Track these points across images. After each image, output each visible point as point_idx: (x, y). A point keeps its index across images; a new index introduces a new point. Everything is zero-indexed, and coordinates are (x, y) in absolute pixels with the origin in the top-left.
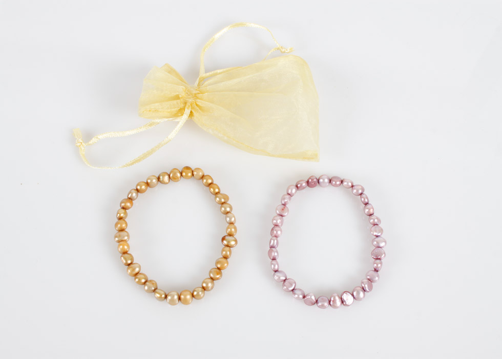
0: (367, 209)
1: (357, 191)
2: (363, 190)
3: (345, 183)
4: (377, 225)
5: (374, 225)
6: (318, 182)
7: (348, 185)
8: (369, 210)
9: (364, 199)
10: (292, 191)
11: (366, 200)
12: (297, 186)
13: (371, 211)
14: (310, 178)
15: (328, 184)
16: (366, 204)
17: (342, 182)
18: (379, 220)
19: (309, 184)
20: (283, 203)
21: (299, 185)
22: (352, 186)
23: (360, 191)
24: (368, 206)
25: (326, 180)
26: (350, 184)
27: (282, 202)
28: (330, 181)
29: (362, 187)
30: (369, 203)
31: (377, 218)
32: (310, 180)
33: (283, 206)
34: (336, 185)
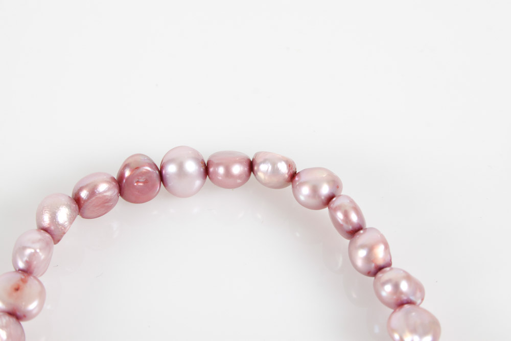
0: (362, 247)
1: (315, 190)
2: (336, 184)
3: (263, 169)
4: (410, 302)
5: (400, 304)
6: (162, 178)
7: (275, 171)
8: (371, 249)
9: (346, 215)
10: (53, 217)
11: (354, 218)
12: (77, 200)
13: (380, 254)
14: (126, 166)
15: (198, 183)
16: (354, 232)
17: (251, 166)
18: (417, 287)
19: (126, 191)
20: (21, 265)
21: (84, 194)
22: (293, 176)
23: (325, 190)
24: (362, 238)
25: (192, 167)
26: (283, 169)
27: (15, 263)
28: (206, 170)
29: (330, 174)
30: (368, 225)
31: (408, 278)
32: (127, 173)
33: (20, 276)
34: (230, 182)
